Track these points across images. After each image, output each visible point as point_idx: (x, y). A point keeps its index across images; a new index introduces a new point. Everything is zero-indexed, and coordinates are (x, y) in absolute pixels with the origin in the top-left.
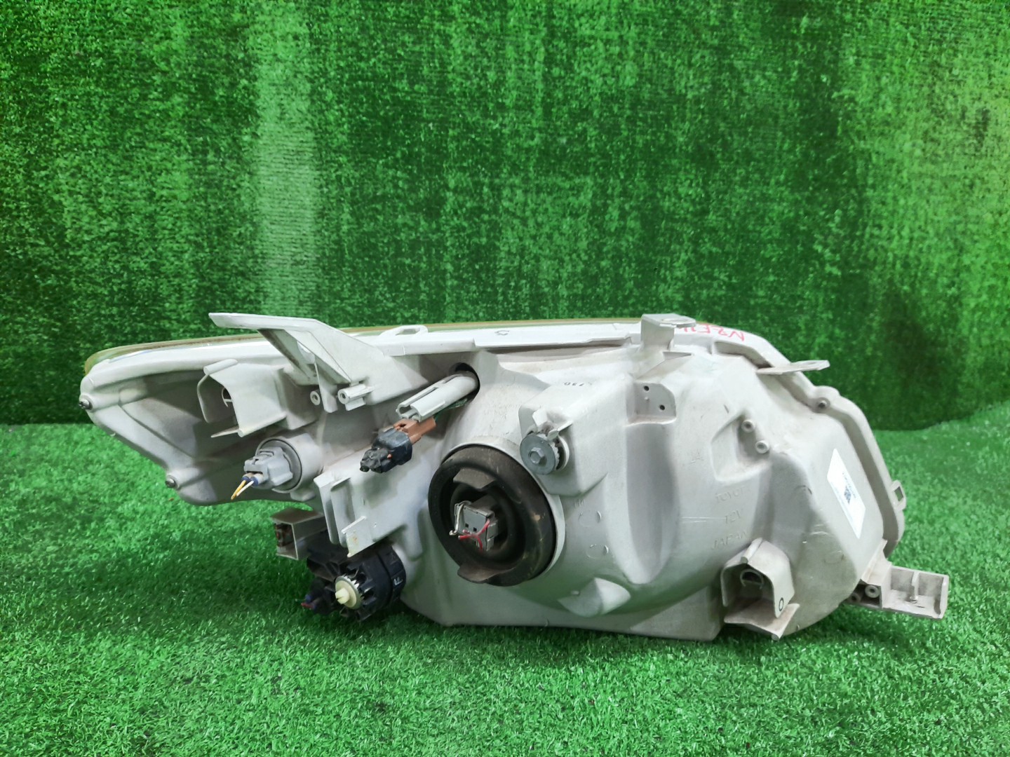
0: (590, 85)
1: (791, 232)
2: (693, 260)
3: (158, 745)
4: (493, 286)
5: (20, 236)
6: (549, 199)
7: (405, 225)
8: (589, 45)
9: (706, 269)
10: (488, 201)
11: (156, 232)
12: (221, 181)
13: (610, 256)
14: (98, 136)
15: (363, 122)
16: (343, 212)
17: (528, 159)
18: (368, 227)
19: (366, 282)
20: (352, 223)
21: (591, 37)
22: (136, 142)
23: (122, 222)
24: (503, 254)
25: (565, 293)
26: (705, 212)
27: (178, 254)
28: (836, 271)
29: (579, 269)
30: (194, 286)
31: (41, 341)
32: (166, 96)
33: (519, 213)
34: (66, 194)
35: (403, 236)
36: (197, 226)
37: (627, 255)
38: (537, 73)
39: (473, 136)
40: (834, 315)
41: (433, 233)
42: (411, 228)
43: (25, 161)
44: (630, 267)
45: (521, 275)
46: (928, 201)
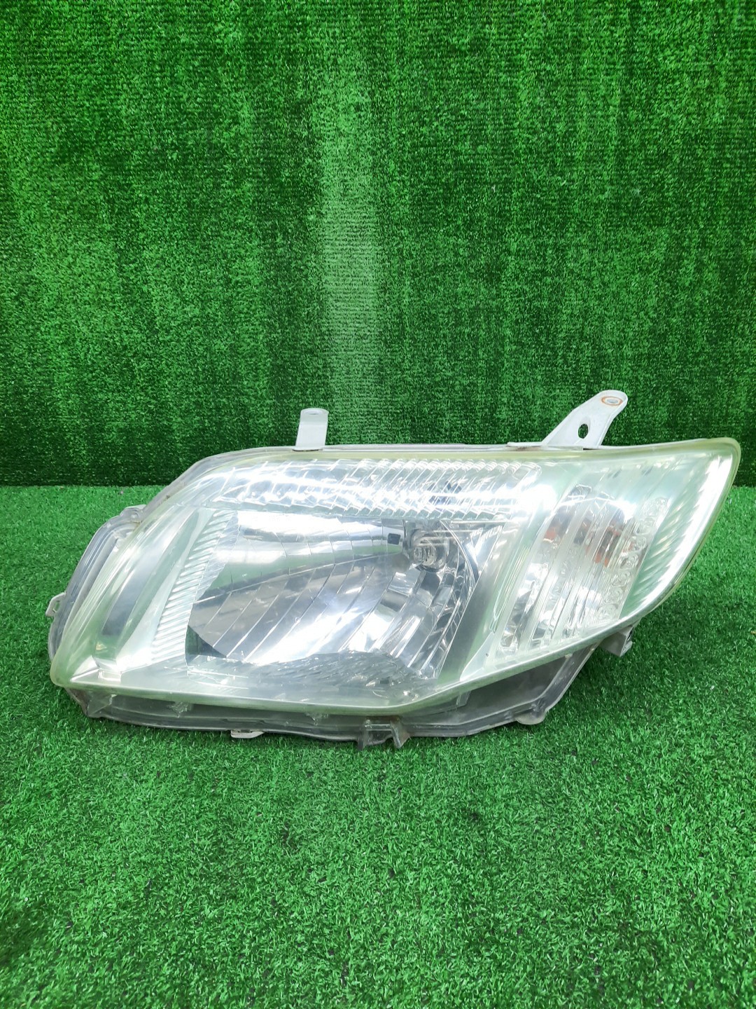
0: (671, 126)
3: (297, 838)
5: (116, 324)
6: (617, 256)
7: (465, 293)
8: (674, 81)
11: (233, 315)
14: (179, 228)
15: (424, 191)
17: (596, 214)
18: (430, 298)
19: (425, 353)
21: (677, 71)
22: (212, 231)
23: (203, 309)
24: (565, 317)
25: (628, 352)
29: (646, 328)
30: (269, 365)
31: (140, 417)
32: (237, 183)
34: (153, 284)
35: (463, 305)
36: (270, 309)
37: (701, 310)
38: (612, 119)
39: (539, 196)
41: (494, 300)
43: (117, 256)
44: (703, 322)
45: (583, 338)
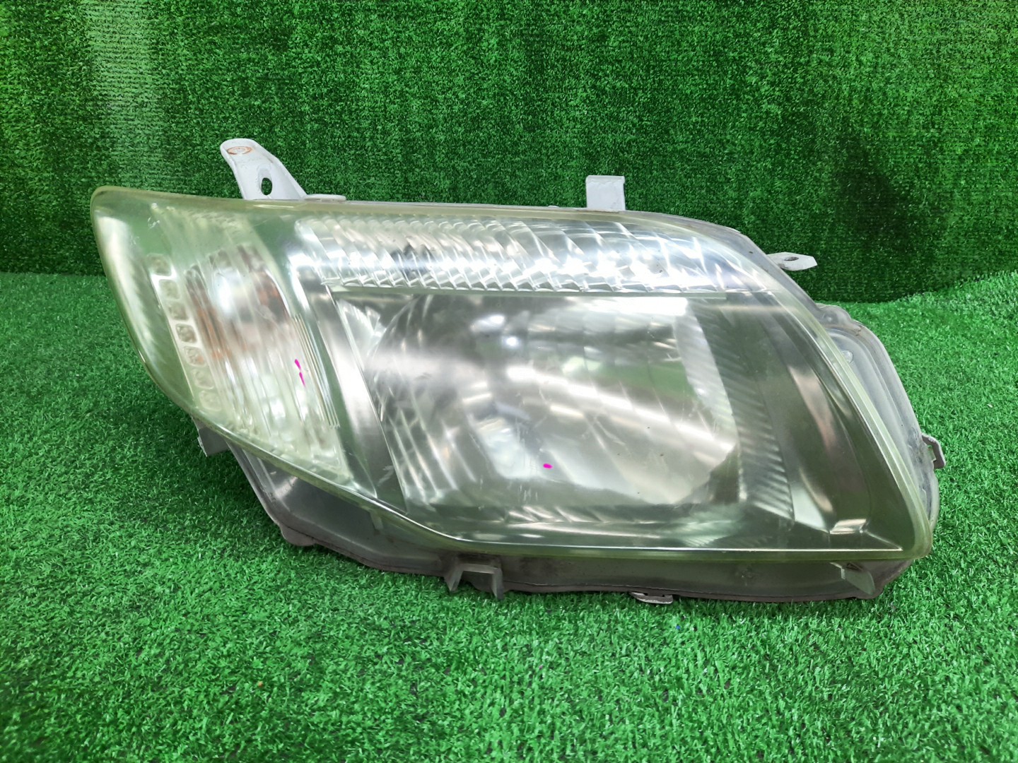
1: (717, 61)
2: (594, 98)
4: (358, 130)
9: (611, 109)
10: (340, 28)
12: (43, 13)
13: (491, 93)
16: (180, 46)
20: (190, 59)
26: (603, 37)
27: (15, 97)
28: (774, 108)
33: (376, 43)
40: (773, 164)
42: (256, 64)
46: (902, 15)
